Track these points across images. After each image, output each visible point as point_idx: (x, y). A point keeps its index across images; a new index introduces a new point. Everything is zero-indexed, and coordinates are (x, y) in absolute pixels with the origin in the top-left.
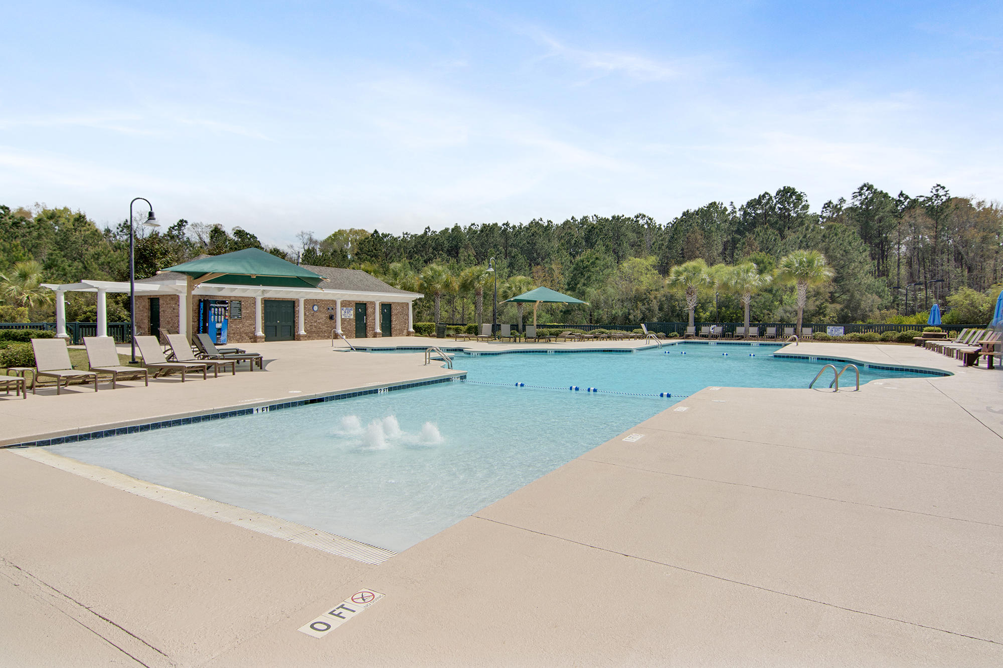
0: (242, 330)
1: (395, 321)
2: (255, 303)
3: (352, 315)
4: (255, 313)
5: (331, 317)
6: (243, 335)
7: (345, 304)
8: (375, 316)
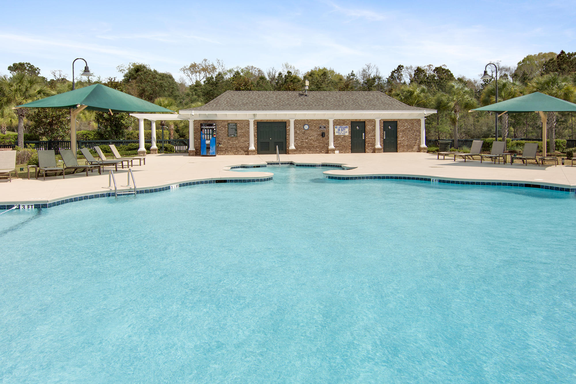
0: (237, 145)
1: (402, 137)
2: (248, 125)
3: (347, 132)
4: (248, 132)
5: (323, 135)
6: (239, 149)
7: (338, 123)
8: (375, 133)
